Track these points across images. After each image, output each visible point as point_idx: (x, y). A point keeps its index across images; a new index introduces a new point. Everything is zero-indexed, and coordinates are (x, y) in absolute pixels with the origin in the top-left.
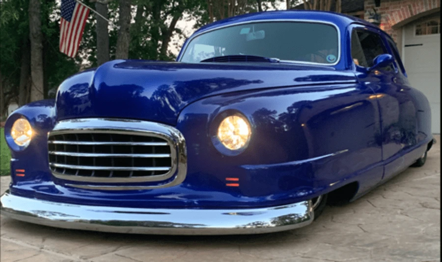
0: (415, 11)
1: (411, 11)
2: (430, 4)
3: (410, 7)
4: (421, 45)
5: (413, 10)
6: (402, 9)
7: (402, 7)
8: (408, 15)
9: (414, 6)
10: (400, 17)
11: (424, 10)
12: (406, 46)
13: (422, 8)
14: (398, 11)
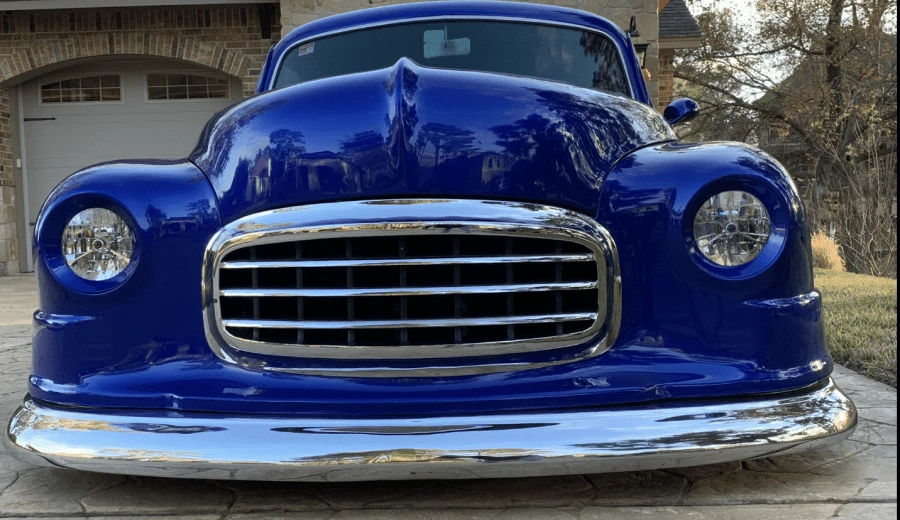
0: (39, 60)
1: (31, 60)
2: (64, 51)
3: (29, 53)
4: (54, 119)
5: (35, 59)
6: (15, 56)
7: (14, 52)
8: (26, 68)
9: (36, 52)
10: (13, 68)
11: (54, 60)
12: (25, 120)
13: (52, 57)
14: (9, 58)
